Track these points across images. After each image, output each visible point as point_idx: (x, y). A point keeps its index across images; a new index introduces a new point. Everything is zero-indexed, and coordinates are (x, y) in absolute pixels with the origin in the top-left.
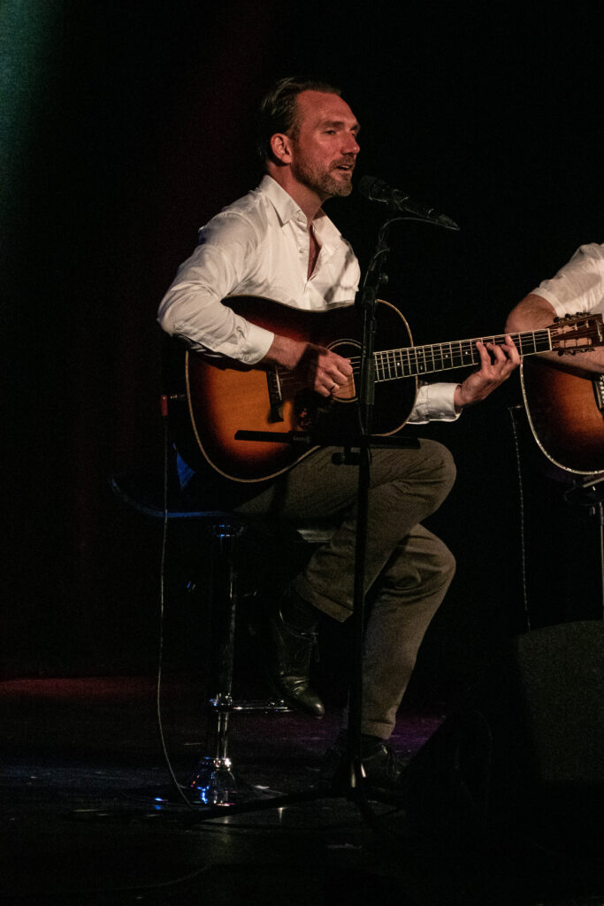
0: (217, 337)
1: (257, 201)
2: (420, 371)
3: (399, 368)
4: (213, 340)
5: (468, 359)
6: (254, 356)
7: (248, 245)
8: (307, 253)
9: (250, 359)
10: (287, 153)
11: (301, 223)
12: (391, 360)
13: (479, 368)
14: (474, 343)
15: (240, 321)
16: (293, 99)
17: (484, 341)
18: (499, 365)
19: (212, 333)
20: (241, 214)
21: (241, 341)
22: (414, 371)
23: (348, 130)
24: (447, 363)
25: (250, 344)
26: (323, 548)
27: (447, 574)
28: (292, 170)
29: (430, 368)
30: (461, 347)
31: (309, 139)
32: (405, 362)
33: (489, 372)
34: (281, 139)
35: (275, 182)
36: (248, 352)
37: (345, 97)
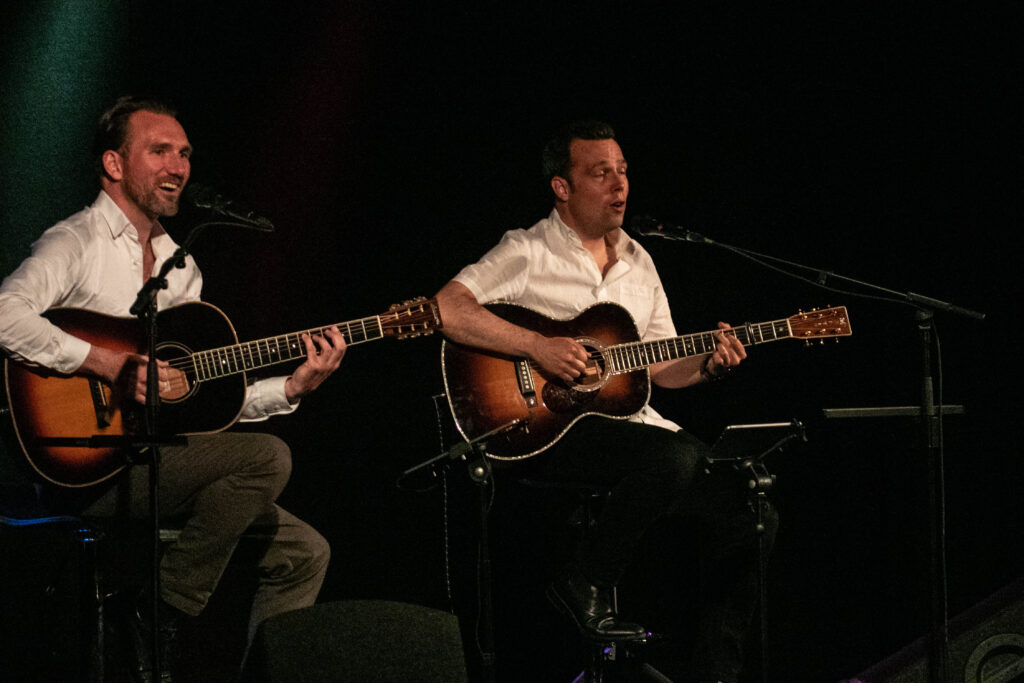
0: (34, 347)
1: (89, 216)
2: (247, 367)
3: (225, 366)
4: (30, 349)
5: (295, 352)
6: (70, 365)
7: (71, 257)
8: (140, 264)
9: (67, 368)
10: (118, 170)
11: (133, 236)
12: (216, 358)
13: (305, 359)
14: (300, 335)
15: (56, 332)
16: (127, 119)
17: (312, 333)
18: (325, 354)
19: (29, 343)
20: (68, 228)
21: (57, 352)
22: (241, 367)
23: (176, 152)
24: (275, 357)
25: (66, 355)
26: (173, 546)
27: (320, 558)
28: (122, 186)
29: (257, 362)
30: (287, 340)
31: (139, 158)
32: (231, 360)
33: (314, 362)
34: (113, 155)
35: (108, 197)
36: (65, 361)
37: (180, 119)
